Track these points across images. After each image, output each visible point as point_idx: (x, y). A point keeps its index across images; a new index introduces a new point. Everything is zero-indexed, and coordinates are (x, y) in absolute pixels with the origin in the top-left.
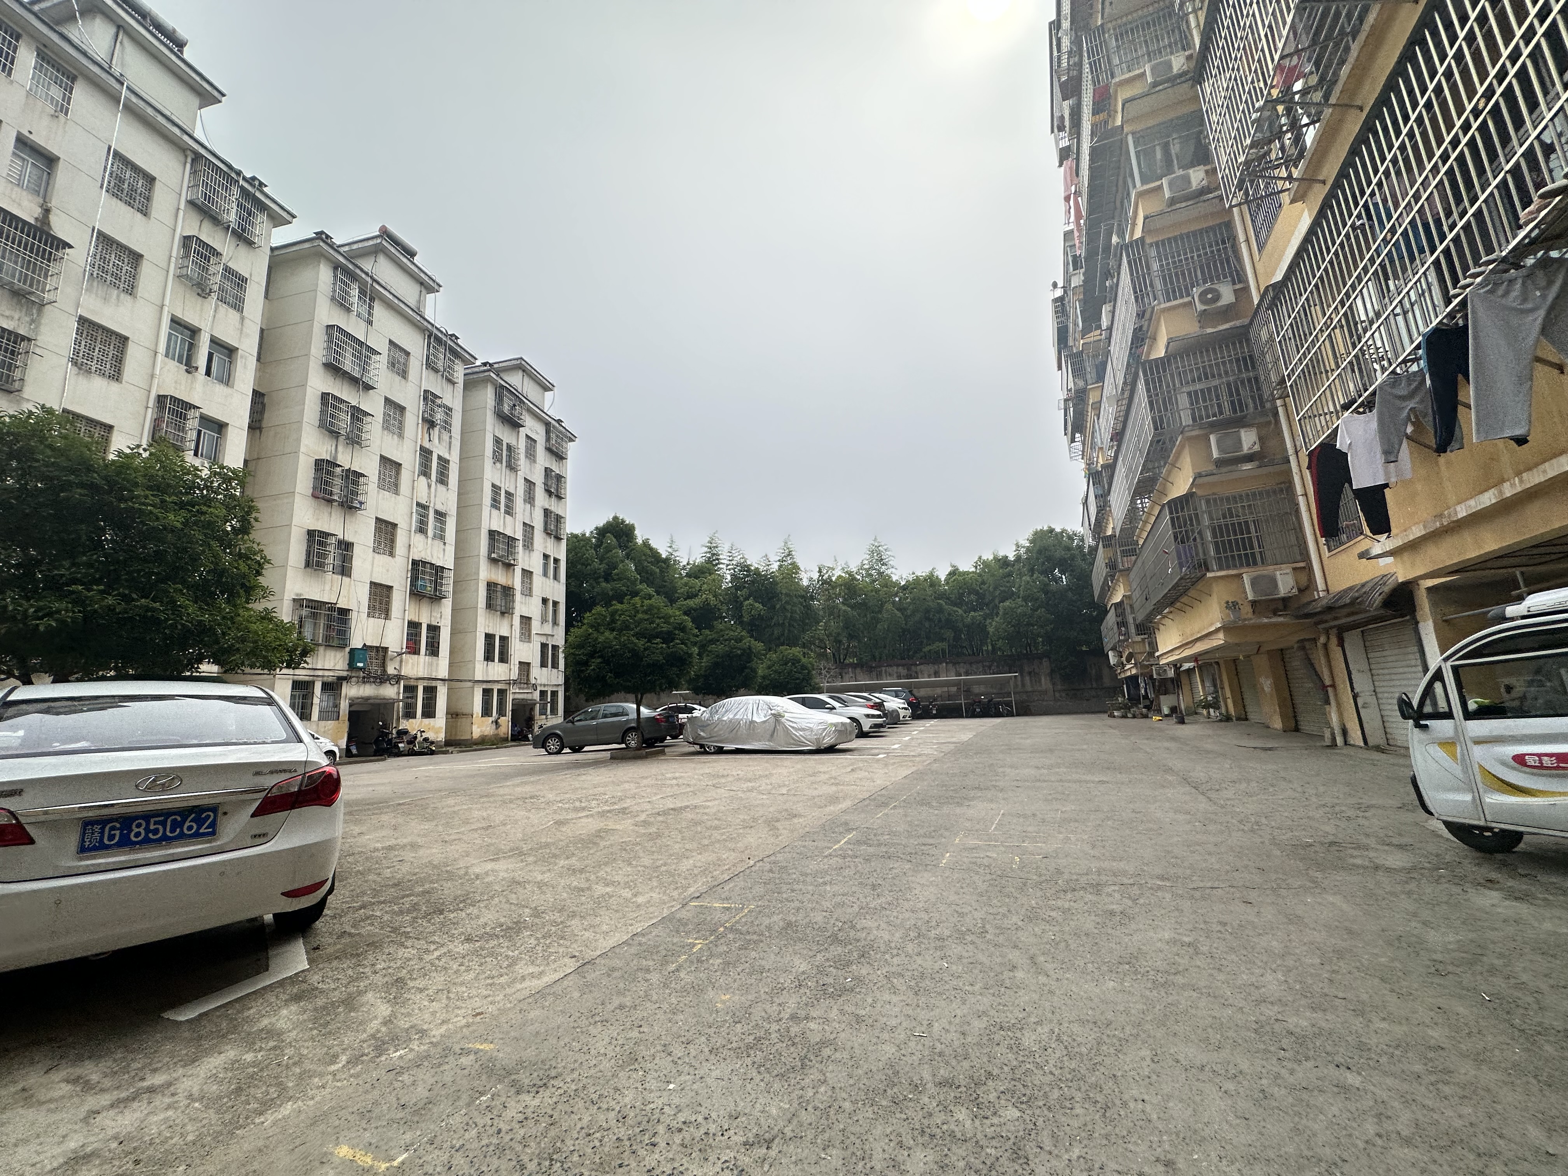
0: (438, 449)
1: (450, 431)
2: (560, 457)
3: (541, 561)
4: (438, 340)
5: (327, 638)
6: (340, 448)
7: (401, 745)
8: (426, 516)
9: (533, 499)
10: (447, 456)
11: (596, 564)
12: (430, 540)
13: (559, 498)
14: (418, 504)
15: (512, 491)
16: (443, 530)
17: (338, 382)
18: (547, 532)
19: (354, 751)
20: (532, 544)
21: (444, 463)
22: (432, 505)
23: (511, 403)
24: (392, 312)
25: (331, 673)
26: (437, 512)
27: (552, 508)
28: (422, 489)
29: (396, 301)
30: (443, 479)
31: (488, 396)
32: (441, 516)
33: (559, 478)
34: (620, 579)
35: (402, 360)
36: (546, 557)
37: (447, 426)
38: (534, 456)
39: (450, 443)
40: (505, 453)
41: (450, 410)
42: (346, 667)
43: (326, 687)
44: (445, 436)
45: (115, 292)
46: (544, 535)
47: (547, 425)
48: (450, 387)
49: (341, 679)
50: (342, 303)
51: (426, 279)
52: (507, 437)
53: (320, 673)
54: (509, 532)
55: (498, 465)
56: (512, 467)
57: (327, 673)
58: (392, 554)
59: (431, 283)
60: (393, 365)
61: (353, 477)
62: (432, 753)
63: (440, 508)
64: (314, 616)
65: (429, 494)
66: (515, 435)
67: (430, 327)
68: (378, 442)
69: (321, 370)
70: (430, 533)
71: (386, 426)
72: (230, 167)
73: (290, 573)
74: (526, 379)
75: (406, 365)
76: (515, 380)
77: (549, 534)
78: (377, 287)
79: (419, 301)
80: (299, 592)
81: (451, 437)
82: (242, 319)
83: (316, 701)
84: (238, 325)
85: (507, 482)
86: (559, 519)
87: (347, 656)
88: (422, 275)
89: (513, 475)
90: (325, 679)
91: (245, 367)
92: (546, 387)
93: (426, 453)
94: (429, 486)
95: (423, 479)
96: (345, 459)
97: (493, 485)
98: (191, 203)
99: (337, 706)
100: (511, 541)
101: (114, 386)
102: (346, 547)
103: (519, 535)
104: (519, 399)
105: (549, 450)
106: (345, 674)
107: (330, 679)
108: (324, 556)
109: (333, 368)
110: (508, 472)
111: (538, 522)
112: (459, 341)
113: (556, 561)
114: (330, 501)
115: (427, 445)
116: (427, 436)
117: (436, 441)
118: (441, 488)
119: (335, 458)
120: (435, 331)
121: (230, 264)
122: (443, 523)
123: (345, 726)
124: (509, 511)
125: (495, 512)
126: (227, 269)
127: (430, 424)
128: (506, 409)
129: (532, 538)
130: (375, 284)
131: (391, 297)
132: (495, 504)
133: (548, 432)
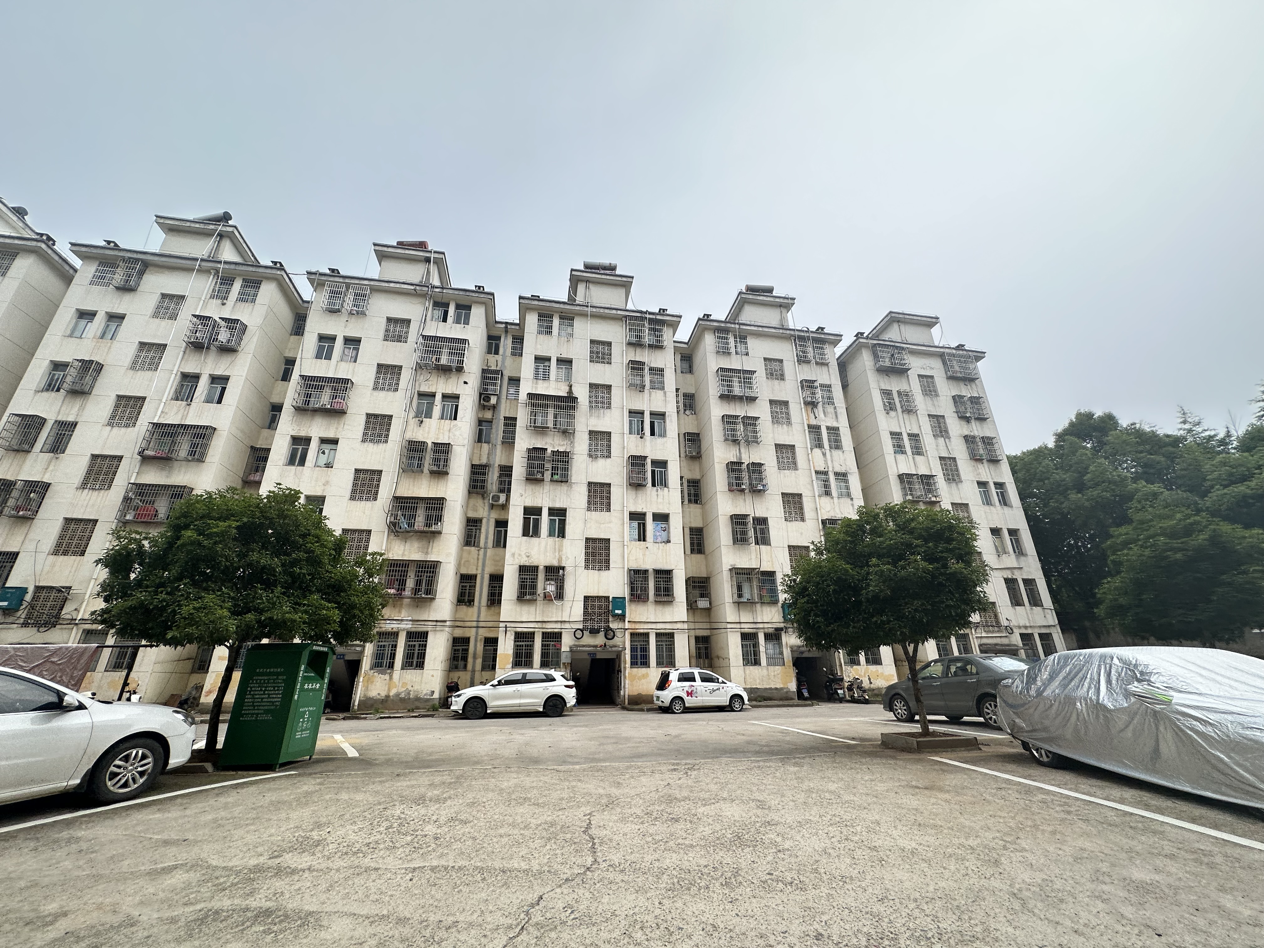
0: (825, 421)
1: (833, 404)
2: (970, 379)
3: (976, 489)
4: (801, 338)
5: (761, 597)
6: (742, 450)
7: (840, 692)
8: (827, 481)
9: (947, 431)
10: (835, 424)
11: (1059, 475)
12: (836, 500)
13: (982, 419)
14: (817, 472)
15: (916, 431)
16: (848, 488)
17: (732, 405)
18: (976, 458)
19: (806, 694)
20: (958, 475)
21: (834, 431)
22: (831, 469)
23: (889, 355)
24: (762, 339)
25: (770, 626)
26: (837, 474)
27: (976, 433)
28: (818, 460)
29: (760, 329)
30: (837, 445)
31: (866, 360)
32: (842, 476)
33: (976, 401)
34: (1097, 484)
35: (778, 368)
36: (982, 484)
37: (830, 401)
38: (935, 391)
39: (836, 413)
40: (897, 400)
41: (830, 386)
42: (782, 620)
43: (768, 637)
44: (830, 409)
45: (602, 411)
46: (973, 463)
47: (942, 356)
48: (825, 369)
49: (779, 630)
50: (724, 352)
51: (781, 300)
52: (895, 385)
53: (761, 626)
54: (923, 471)
55: (892, 414)
56: (909, 410)
57: (766, 626)
58: (803, 520)
59: (786, 301)
60: (772, 374)
61: (757, 468)
62: (866, 702)
63: (838, 469)
64: (750, 580)
65: (826, 461)
66: (904, 380)
67: (792, 333)
68: (771, 435)
69: (718, 401)
70: (834, 493)
71: (775, 420)
72: (641, 312)
73: (724, 550)
74: (903, 327)
75: (782, 369)
76: (894, 334)
77: (980, 461)
78: (744, 327)
79: (781, 320)
80: (733, 563)
81: (835, 408)
82: (665, 393)
83: (762, 649)
84: (663, 398)
85: (906, 426)
86: (988, 441)
87: (781, 610)
88: (777, 300)
89: (913, 417)
90: (766, 630)
91: (671, 421)
92: (930, 323)
93: (814, 430)
94: (824, 455)
95: (817, 451)
96: (748, 456)
97: (892, 433)
98: (630, 344)
99: (781, 653)
100: (927, 480)
101: (608, 460)
102: (762, 522)
103: (937, 470)
104: (897, 349)
105: (952, 378)
106: (782, 625)
107: (771, 631)
108: (744, 533)
109: (727, 397)
110: (906, 416)
111: (959, 451)
112: (826, 331)
113: (1000, 485)
114: (743, 491)
115: (813, 422)
116: (812, 415)
117: (822, 415)
118: (836, 453)
119: (740, 458)
120: (797, 333)
121: (653, 365)
122: (846, 481)
123: (792, 673)
124: (918, 450)
125: (900, 457)
126: (651, 369)
127: (811, 405)
128: (887, 363)
129: (957, 470)
130: (742, 327)
131: (756, 328)
132: (899, 449)
133: (944, 363)
